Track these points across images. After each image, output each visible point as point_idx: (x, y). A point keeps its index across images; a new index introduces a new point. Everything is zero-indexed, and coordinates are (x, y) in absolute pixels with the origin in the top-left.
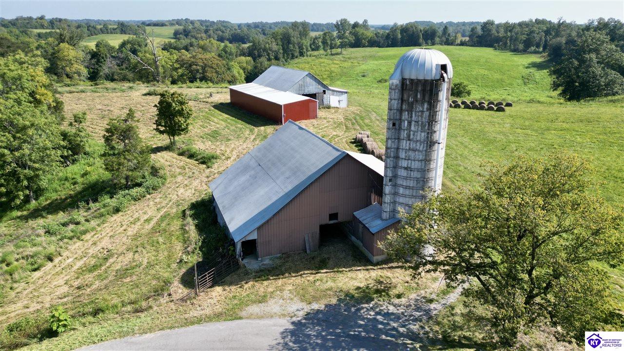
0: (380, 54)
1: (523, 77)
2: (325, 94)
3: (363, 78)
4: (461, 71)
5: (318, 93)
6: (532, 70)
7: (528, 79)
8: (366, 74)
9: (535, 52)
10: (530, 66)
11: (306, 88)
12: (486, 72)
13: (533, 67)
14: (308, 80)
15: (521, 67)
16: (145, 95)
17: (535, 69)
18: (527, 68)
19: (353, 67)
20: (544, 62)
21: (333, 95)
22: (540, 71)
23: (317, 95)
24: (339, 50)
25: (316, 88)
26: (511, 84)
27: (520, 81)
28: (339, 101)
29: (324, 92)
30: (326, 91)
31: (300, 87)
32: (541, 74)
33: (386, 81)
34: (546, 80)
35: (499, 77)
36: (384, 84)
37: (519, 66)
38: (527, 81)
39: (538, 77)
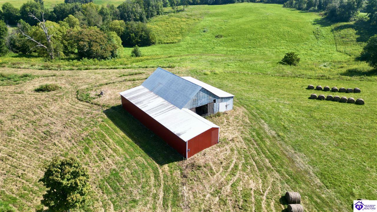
1: (314, 32)
2: (215, 103)
3: (204, 33)
4: (272, 29)
5: (209, 103)
6: (318, 26)
7: (317, 34)
9: (314, 11)
10: (316, 23)
11: (199, 101)
12: (289, 29)
13: (318, 23)
14: (202, 94)
15: (310, 24)
16: (38, 90)
17: (320, 25)
18: (314, 24)
19: (195, 24)
20: (323, 19)
21: (222, 102)
22: (324, 28)
23: (208, 105)
24: (182, 7)
25: (207, 99)
26: (309, 39)
27: (313, 36)
28: (226, 106)
29: (215, 101)
30: (216, 101)
31: (193, 102)
32: (325, 30)
33: (221, 36)
34: (331, 35)
35: (299, 33)
36: (221, 39)
37: (308, 23)
38: (318, 36)
39: (323, 33)
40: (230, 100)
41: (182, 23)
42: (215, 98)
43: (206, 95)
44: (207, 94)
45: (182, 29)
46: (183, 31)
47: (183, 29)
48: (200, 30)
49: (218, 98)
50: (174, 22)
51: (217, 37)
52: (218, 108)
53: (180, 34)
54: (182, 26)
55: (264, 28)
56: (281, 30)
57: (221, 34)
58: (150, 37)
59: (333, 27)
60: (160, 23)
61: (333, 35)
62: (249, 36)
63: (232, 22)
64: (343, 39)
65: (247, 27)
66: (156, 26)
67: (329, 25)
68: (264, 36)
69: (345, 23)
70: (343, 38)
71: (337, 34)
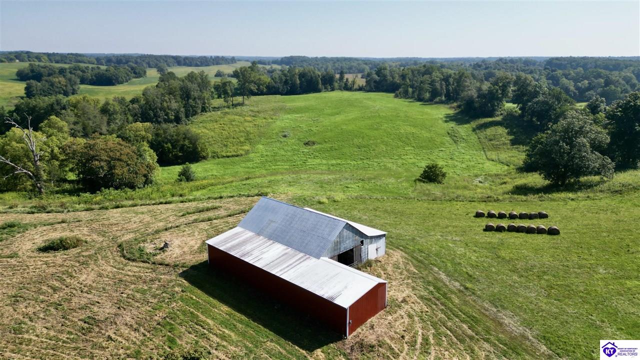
0: (289, 105)
1: (449, 134)
2: (362, 245)
3: (285, 139)
4: (389, 130)
5: (356, 247)
6: (452, 124)
7: (455, 136)
8: (286, 133)
9: (441, 102)
10: (448, 119)
11: (342, 244)
12: (414, 130)
13: (452, 120)
14: (347, 233)
15: (440, 122)
17: (454, 123)
18: (446, 121)
19: (269, 124)
20: (456, 114)
21: (371, 243)
22: (461, 126)
23: (354, 249)
24: (239, 99)
25: (353, 241)
26: (444, 144)
27: (448, 139)
28: (377, 250)
29: (362, 242)
30: (364, 242)
31: (335, 246)
32: (464, 130)
33: (314, 143)
34: (474, 137)
35: (428, 135)
36: (314, 147)
37: (438, 120)
38: (455, 138)
39: (463, 134)
40: (382, 239)
41: (247, 124)
42: (362, 238)
43: (351, 234)
44: (353, 232)
45: (248, 133)
46: (251, 136)
47: (251, 133)
48: (277, 134)
49: (366, 237)
50: (234, 123)
51: (307, 144)
52: (367, 253)
53: (247, 141)
54: (248, 129)
55: (376, 129)
56: (402, 131)
57: (312, 139)
58: (198, 148)
59: (474, 124)
60: (209, 125)
61: (476, 137)
62: (356, 141)
63: (326, 121)
64: (492, 142)
65: (350, 128)
66: (204, 130)
67: (468, 122)
68: (379, 141)
69: (490, 119)
70: (491, 140)
71: (482, 134)
